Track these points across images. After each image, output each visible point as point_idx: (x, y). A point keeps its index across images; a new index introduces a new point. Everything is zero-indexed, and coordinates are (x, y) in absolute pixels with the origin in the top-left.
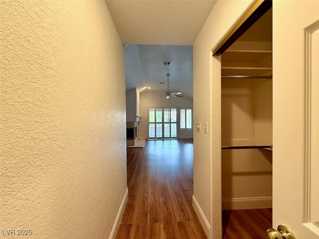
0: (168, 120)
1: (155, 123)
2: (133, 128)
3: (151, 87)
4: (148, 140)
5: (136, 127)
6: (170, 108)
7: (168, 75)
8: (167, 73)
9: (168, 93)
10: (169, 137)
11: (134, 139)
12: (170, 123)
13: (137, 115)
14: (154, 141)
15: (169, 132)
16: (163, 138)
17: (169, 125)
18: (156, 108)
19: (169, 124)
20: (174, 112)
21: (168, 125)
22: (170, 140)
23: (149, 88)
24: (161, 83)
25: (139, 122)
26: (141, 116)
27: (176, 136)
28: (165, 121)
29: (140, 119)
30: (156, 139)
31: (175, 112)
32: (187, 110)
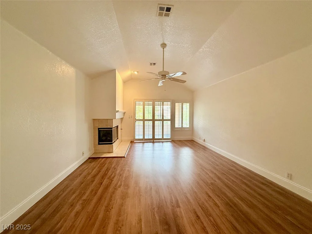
0: (160, 117)
1: (144, 120)
2: (112, 128)
3: (138, 72)
4: (133, 142)
5: (117, 126)
6: (163, 101)
7: (164, 45)
8: (162, 42)
9: (163, 74)
10: (161, 138)
11: (112, 144)
12: (163, 120)
13: (117, 110)
14: (141, 145)
15: (161, 132)
16: (153, 140)
17: (161, 123)
18: (144, 102)
19: (161, 121)
20: (167, 107)
21: (159, 123)
22: (163, 142)
23: (136, 73)
24: (151, 64)
25: (122, 119)
26: (124, 111)
27: (169, 137)
28: (156, 118)
29: (124, 116)
30: (144, 141)
31: (169, 107)
32: (184, 104)
